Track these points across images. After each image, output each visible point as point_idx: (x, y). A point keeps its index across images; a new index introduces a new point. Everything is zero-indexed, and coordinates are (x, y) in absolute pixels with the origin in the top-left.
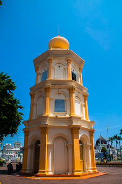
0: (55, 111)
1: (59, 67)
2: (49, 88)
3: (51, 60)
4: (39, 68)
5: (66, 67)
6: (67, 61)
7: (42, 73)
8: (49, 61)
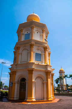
0: (36, 60)
1: (38, 33)
2: (33, 45)
3: (34, 27)
4: (23, 31)
5: (42, 34)
6: (43, 30)
7: (25, 35)
8: (32, 28)
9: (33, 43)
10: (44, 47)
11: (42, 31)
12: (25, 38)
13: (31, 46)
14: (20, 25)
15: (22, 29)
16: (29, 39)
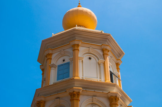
1: (90, 58)
2: (78, 94)
3: (78, 45)
4: (53, 56)
5: (101, 60)
6: (103, 50)
7: (59, 66)
8: (75, 48)
9: (77, 88)
10: (109, 95)
11: (101, 53)
12: (58, 75)
13: (74, 96)
14: (43, 41)
15: (50, 52)
16: (69, 76)
